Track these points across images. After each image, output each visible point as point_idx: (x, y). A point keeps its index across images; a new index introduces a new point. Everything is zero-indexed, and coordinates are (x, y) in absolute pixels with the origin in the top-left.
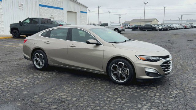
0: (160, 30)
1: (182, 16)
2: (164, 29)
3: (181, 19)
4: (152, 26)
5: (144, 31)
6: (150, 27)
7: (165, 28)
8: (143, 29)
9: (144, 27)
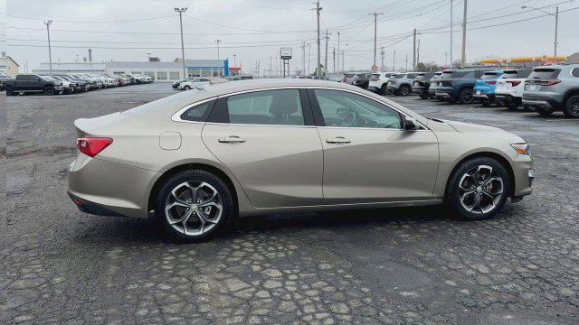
0: (66, 91)
1: (90, 51)
2: (75, 88)
3: (88, 60)
4: (40, 80)
5: (17, 94)
6: (34, 83)
7: (77, 85)
8: (13, 90)
9: (15, 83)
